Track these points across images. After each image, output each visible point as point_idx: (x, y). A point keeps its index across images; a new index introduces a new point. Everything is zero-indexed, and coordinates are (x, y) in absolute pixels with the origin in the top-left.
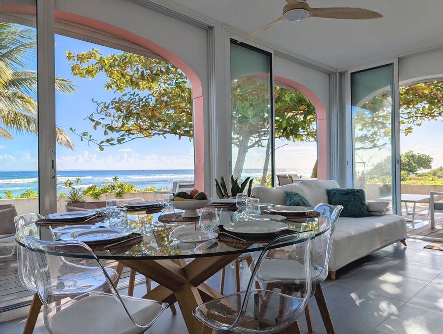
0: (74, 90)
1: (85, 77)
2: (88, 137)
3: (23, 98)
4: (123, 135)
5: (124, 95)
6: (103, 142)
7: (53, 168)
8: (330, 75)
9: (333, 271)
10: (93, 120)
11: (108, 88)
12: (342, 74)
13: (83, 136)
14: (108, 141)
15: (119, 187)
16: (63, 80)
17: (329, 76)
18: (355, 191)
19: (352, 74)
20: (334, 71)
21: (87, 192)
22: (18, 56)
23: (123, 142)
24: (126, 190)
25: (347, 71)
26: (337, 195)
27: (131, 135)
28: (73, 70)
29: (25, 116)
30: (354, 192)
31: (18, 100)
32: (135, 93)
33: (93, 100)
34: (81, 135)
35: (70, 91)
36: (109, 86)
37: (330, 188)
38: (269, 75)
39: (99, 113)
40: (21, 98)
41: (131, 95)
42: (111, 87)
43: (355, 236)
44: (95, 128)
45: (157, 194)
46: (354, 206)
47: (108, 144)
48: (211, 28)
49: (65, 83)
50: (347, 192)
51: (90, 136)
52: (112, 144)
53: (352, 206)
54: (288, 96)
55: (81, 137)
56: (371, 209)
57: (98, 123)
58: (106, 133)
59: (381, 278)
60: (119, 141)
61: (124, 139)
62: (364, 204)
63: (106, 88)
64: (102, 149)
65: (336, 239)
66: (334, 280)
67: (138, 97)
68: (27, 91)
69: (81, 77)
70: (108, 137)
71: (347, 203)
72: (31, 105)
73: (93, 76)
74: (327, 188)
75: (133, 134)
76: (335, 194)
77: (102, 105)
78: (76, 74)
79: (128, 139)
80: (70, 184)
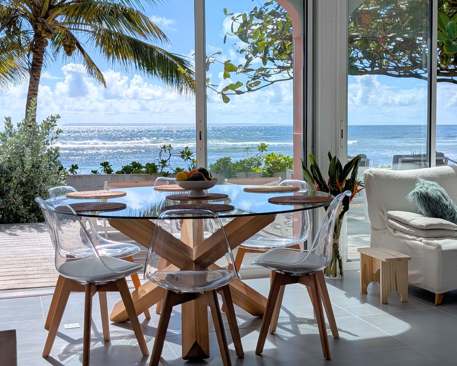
4: (256, 77)
6: (227, 88)
14: (231, 87)
23: (255, 88)
33: (225, 11)
47: (233, 92)
52: (239, 93)
58: (226, 76)
60: (250, 88)
61: (260, 82)
64: (226, 100)
75: (270, 75)
79: (263, 83)
80: (189, 154)
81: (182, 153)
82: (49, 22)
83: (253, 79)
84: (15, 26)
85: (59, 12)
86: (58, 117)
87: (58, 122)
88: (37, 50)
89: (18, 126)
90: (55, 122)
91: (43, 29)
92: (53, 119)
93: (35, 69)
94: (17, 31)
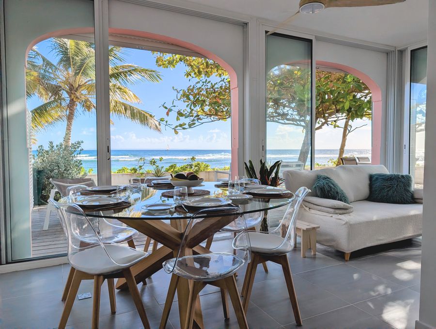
0: (161, 79)
1: (167, 67)
2: (164, 122)
3: (121, 89)
4: (194, 120)
5: (197, 83)
6: (177, 126)
7: (108, 152)
8: (388, 53)
9: (347, 252)
10: (166, 108)
11: (188, 76)
12: (401, 52)
13: (161, 122)
14: (181, 125)
15: (196, 166)
16: (151, 71)
17: (388, 55)
18: (400, 176)
19: (411, 51)
20: (393, 49)
21: (168, 170)
22: (117, 53)
23: (193, 126)
24: (202, 169)
25: (407, 48)
26: (379, 180)
27: (199, 121)
28: (157, 62)
29: (124, 104)
30: (398, 178)
31: (117, 90)
32: (206, 80)
33: (173, 88)
34: (159, 121)
35: (158, 81)
36: (188, 74)
37: (374, 173)
38: (310, 61)
39: (179, 100)
40: (119, 88)
41: (203, 82)
42: (190, 75)
43: (377, 221)
44: (168, 114)
45: (218, 174)
46: (395, 192)
47: (181, 128)
48: (246, 24)
49: (154, 73)
50: (391, 178)
51: (166, 122)
52: (184, 129)
53: (394, 193)
54: (350, 77)
55: (159, 123)
56: (416, 196)
57: (170, 110)
58: (178, 119)
59: (399, 264)
60: (190, 126)
61: (195, 123)
62: (408, 191)
63: (186, 76)
64: (176, 133)
65: (351, 223)
66: (347, 261)
67: (210, 83)
68: (125, 83)
69: (165, 67)
70: (181, 122)
71: (388, 189)
72: (126, 94)
73: (174, 66)
74: (371, 173)
75: (201, 119)
76: (377, 179)
77: (181, 92)
78: (160, 65)
79: (197, 123)
80: (154, 162)
81: (151, 162)
82: (78, 94)
83: (192, 121)
84: (58, 95)
85: (82, 89)
86: (82, 142)
87: (82, 144)
88: (71, 108)
89: (57, 146)
90: (80, 144)
91: (74, 97)
92: (79, 143)
93: (70, 118)
94: (60, 98)
